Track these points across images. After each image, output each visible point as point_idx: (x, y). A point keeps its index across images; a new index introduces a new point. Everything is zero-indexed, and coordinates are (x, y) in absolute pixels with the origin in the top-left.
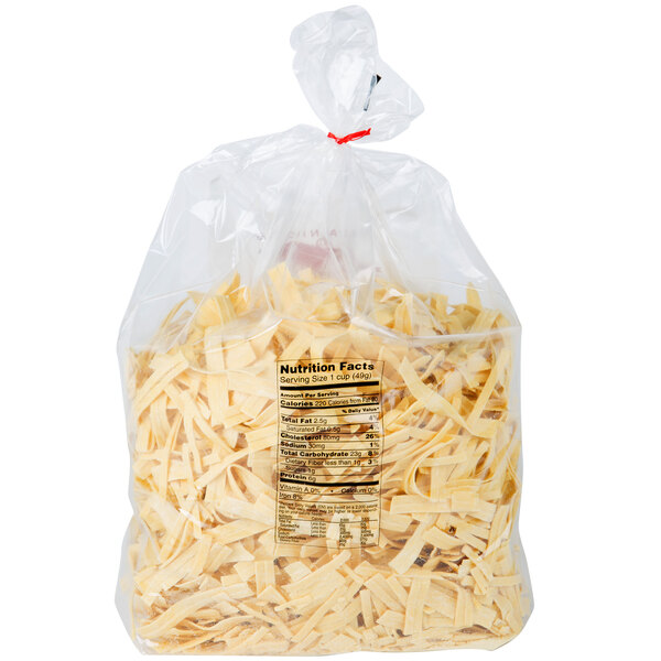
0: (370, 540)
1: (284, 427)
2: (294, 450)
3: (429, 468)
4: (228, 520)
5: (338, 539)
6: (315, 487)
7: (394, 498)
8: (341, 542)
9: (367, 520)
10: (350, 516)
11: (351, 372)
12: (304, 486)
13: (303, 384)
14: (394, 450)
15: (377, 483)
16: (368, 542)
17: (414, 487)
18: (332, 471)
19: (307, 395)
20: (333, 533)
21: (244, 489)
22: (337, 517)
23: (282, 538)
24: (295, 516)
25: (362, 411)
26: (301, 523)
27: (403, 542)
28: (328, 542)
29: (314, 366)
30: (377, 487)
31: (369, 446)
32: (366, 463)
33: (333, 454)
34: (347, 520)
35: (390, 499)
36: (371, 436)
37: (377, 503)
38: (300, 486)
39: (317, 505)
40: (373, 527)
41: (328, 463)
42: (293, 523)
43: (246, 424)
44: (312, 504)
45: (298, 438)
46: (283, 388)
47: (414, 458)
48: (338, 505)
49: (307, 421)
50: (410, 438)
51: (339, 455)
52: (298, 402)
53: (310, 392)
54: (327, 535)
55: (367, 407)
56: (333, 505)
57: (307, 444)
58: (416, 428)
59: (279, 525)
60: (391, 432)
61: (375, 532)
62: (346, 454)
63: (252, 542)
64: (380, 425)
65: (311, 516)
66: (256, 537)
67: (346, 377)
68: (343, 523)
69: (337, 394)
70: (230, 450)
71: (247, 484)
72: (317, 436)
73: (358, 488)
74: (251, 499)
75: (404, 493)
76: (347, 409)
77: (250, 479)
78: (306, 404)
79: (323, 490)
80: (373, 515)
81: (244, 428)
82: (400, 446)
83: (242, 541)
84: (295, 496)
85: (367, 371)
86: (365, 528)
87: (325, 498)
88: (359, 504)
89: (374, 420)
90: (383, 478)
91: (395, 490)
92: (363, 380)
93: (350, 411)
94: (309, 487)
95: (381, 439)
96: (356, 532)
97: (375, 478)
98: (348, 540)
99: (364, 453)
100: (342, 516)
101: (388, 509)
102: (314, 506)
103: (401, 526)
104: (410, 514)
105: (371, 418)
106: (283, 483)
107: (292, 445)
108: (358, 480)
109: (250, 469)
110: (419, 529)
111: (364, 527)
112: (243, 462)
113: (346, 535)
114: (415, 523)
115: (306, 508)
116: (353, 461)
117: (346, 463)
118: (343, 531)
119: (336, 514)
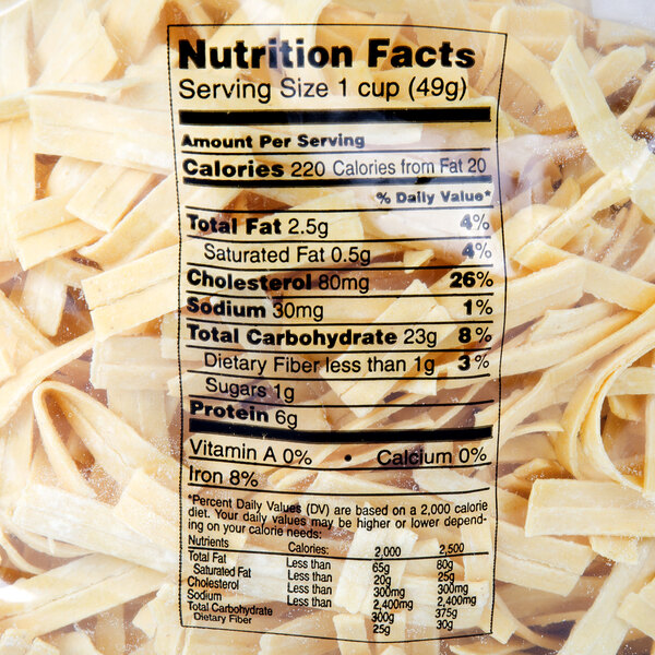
0: (466, 618)
1: (195, 251)
2: (226, 324)
3: (639, 401)
4: (45, 562)
5: (369, 610)
6: (294, 446)
7: (539, 486)
8: (379, 622)
9: (455, 551)
10: (404, 538)
11: (402, 75)
12: (261, 445)
13: (250, 104)
14: (538, 331)
15: (485, 433)
16: (460, 624)
17: (597, 453)
18: (347, 391)
19: (264, 140)
20: (353, 591)
21: (85, 461)
22: (364, 541)
23: (202, 614)
24: (238, 540)
25: (438, 201)
26: (257, 563)
27: (561, 632)
28: (338, 621)
29: (286, 48)
30: (487, 446)
31: (462, 315)
32: (452, 367)
33: (348, 338)
34: (394, 553)
35: (525, 494)
36: (468, 280)
37: (488, 497)
38: (251, 442)
39: (303, 501)
40: (475, 574)
41: (333, 368)
42: (232, 562)
43: (86, 252)
44: (288, 501)
45: (239, 284)
46: (188, 118)
47: (598, 363)
48: (367, 504)
49: (266, 229)
50: (588, 299)
51: (369, 339)
52: (236, 162)
53: (277, 131)
54: (337, 598)
55: (455, 188)
56: (351, 503)
57: (268, 304)
58: (604, 269)
59: (188, 571)
60: (527, 271)
61: (480, 589)
62: (391, 338)
63: (116, 628)
64: (494, 243)
65: (286, 539)
66: (130, 610)
67: (387, 90)
68: (383, 559)
69: (360, 142)
70: (42, 342)
71: (95, 444)
72: (301, 280)
73: (431, 448)
74: (108, 493)
75: (567, 475)
76: (391, 191)
77: (102, 429)
78: (262, 170)
79: (320, 453)
80: (475, 537)
81: (79, 269)
82: (555, 318)
83: (89, 623)
84: (235, 476)
85: (454, 73)
86: (452, 577)
87: (326, 481)
88: (429, 500)
89: (477, 230)
90: (507, 419)
91: (539, 464)
92: (440, 102)
93: (401, 197)
94: (279, 446)
95: (498, 289)
96: (423, 589)
97: (481, 419)
98: (401, 616)
99: (446, 336)
100: (379, 537)
101: (520, 522)
102: (296, 508)
103: (559, 576)
104: (584, 540)
105: (467, 223)
106: (197, 437)
107: (221, 309)
108: (427, 423)
109: (101, 396)
110: (611, 587)
111: (447, 576)
112: (77, 374)
113: (391, 600)
114: (600, 569)
115: (270, 515)
116: (411, 359)
117: (391, 366)
118: (383, 585)
119: (361, 533)
